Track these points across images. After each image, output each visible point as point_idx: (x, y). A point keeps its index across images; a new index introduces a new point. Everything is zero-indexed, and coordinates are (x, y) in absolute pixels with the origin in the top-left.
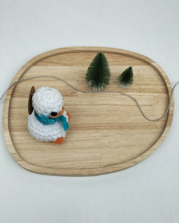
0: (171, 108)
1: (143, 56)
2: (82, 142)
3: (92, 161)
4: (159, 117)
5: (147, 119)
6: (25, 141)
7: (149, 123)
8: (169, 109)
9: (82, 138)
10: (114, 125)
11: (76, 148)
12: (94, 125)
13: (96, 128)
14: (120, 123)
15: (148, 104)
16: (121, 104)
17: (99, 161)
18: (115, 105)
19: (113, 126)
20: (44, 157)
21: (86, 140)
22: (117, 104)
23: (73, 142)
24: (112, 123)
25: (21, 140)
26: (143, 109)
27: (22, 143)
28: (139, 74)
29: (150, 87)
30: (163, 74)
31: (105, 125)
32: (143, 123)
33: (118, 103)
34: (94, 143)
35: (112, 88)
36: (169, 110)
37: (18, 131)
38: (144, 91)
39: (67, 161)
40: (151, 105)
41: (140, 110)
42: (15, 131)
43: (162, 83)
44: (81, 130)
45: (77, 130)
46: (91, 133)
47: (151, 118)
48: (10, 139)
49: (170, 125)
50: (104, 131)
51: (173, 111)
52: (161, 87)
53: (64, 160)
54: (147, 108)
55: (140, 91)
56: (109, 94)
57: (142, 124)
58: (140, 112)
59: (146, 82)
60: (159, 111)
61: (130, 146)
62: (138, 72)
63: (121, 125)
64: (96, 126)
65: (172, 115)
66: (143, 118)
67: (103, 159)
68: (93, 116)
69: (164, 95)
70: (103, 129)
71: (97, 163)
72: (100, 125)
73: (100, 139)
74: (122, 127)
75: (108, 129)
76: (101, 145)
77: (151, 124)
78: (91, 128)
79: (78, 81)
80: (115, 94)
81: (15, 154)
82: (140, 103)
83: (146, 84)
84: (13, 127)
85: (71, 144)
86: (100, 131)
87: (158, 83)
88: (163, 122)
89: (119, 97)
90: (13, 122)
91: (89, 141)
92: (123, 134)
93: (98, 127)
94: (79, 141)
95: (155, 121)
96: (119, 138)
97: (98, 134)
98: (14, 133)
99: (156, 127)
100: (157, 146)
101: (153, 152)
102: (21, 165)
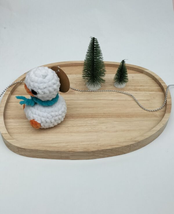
0: (168, 100)
1: (136, 66)
2: (78, 127)
3: (88, 143)
4: (158, 108)
5: (144, 109)
6: (19, 127)
7: (147, 113)
8: (166, 100)
9: (77, 124)
10: (111, 114)
11: (71, 132)
12: (91, 115)
13: (93, 116)
14: (117, 113)
15: (145, 99)
16: (118, 99)
17: (96, 143)
18: (112, 100)
20: (37, 139)
21: (82, 126)
23: (69, 127)
24: (109, 113)
25: (14, 126)
26: (140, 102)
28: (133, 79)
29: (145, 88)
30: (157, 77)
31: (102, 114)
32: (141, 113)
33: (114, 98)
34: (90, 128)
35: (109, 88)
36: (166, 102)
37: (13, 119)
38: (140, 90)
39: (61, 143)
40: (148, 100)
41: (138, 104)
42: (9, 119)
43: (157, 85)
44: (77, 118)
45: (72, 118)
46: (87, 121)
47: (149, 109)
48: (4, 122)
49: (170, 112)
50: (101, 119)
51: (171, 102)
52: (156, 87)
53: (58, 142)
54: (144, 102)
55: (136, 90)
56: (106, 93)
58: (138, 105)
59: (141, 84)
60: (157, 103)
61: (129, 131)
63: (119, 114)
65: (171, 104)
66: (141, 109)
67: (100, 141)
68: (89, 108)
69: (161, 93)
70: (100, 118)
71: (93, 144)
72: (96, 114)
73: (97, 125)
74: (119, 116)
75: (105, 117)
76: (97, 130)
77: (150, 114)
78: (87, 116)
79: (75, 84)
80: (112, 93)
81: (6, 134)
82: (137, 99)
83: (141, 86)
84: (9, 116)
85: (66, 129)
86: (96, 119)
87: (153, 85)
88: (161, 112)
89: (116, 94)
90: (9, 112)
91: (85, 127)
92: (121, 121)
93: (94, 116)
94: (74, 126)
95: (154, 111)
96: (117, 124)
97: (94, 121)
98: (8, 121)
99: (156, 116)
100: (158, 128)
101: (155, 133)
102: (11, 143)
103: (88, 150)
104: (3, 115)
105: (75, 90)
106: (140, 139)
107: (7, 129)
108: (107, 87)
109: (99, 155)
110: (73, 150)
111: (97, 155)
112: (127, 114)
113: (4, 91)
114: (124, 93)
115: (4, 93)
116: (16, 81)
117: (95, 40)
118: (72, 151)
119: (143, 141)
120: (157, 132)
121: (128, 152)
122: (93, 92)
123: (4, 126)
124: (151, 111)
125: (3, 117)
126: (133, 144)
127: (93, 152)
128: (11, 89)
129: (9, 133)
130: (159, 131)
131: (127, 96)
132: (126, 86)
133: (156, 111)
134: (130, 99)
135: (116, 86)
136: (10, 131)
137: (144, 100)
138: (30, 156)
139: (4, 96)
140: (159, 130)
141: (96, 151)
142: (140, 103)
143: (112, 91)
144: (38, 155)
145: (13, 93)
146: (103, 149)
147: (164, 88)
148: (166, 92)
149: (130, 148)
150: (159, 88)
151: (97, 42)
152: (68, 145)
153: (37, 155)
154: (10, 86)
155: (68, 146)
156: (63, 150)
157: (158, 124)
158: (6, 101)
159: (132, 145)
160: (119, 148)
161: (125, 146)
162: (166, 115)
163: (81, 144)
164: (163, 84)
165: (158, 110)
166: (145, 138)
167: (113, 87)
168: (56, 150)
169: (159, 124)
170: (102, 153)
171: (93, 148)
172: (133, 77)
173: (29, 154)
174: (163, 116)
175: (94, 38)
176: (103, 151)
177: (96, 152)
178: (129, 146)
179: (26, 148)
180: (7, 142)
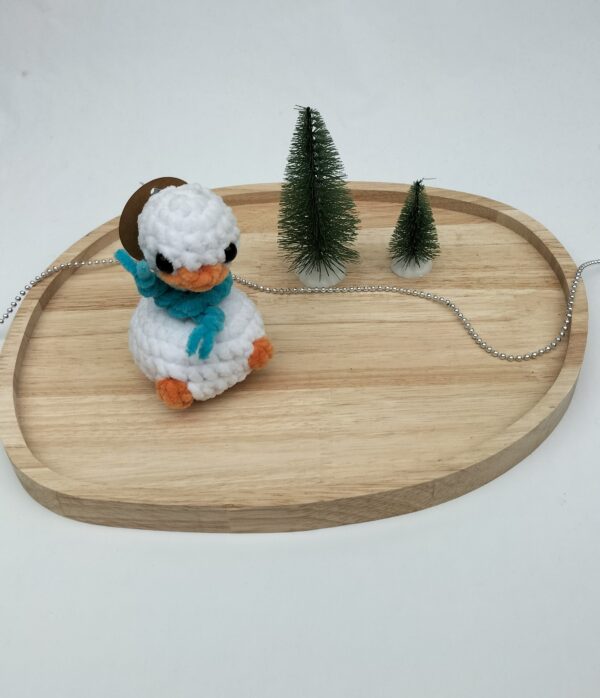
0: (576, 318)
1: (471, 196)
2: (260, 421)
3: (292, 475)
4: (540, 347)
5: (491, 353)
6: (63, 422)
7: (501, 366)
8: (570, 318)
9: (259, 409)
10: (373, 373)
11: (236, 439)
12: (306, 376)
13: (313, 382)
14: (397, 369)
15: (498, 315)
16: (402, 319)
17: (318, 476)
18: (382, 322)
19: (371, 376)
20: (121, 465)
21: (272, 417)
22: (389, 318)
23: (231, 422)
24: (368, 370)
25: (48, 419)
26: (477, 329)
27: (51, 426)
28: (461, 243)
29: (498, 274)
30: (541, 235)
31: (345, 374)
32: (479, 367)
33: (389, 316)
34: (301, 424)
35: (372, 279)
36: (569, 325)
37: (46, 394)
38: (480, 283)
39: (201, 476)
40: (506, 320)
41: (471, 334)
42: (34, 395)
43: (542, 262)
46: (293, 397)
47: (509, 352)
48: (13, 408)
49: (579, 361)
50: (340, 390)
51: (585, 325)
52: (538, 271)
53: (190, 472)
54: (492, 326)
55: (466, 284)
56: (361, 296)
57: (477, 370)
58: (469, 337)
59: (486, 263)
60: (538, 330)
61: (433, 430)
62: (458, 239)
63: (401, 372)
64: (311, 379)
65: (585, 334)
66: (479, 352)
67: (330, 468)
68: (302, 351)
69: (555, 293)
70: (338, 386)
71: (307, 480)
72: (324, 375)
73: (325, 412)
74: (401, 378)
75: (353, 385)
76: (325, 429)
77: (508, 369)
78: (293, 382)
79: (259, 267)
80: (381, 296)
81: (19, 447)
82: (467, 315)
83: (486, 267)
84: (33, 386)
85: (221, 428)
86: (324, 392)
87: (528, 262)
88: (551, 361)
89: (395, 301)
90: (35, 371)
91: (286, 419)
92: (406, 398)
93: (318, 379)
94: (247, 418)
95: (524, 359)
96: (395, 408)
97: (317, 399)
98: (29, 401)
99: (529, 377)
100: (533, 420)
101: (519, 437)
102: (35, 479)
103: (288, 501)
104: (11, 383)
105: (257, 288)
106: (466, 460)
107: (23, 429)
108: (367, 276)
109: (328, 518)
110: (236, 504)
111: (317, 517)
112: (430, 372)
113: (20, 299)
114: (424, 297)
115: (19, 303)
116: (57, 261)
117: (312, 115)
118: (233, 506)
119: (476, 468)
120: (527, 436)
121: (428, 504)
122: (317, 296)
123: (15, 419)
124: (516, 359)
125: (11, 388)
126: (440, 480)
127: (305, 508)
128: (41, 290)
129: (29, 443)
130: (535, 430)
131: (435, 306)
132: (434, 269)
133: (532, 357)
134: (444, 315)
135: (399, 271)
136: (35, 436)
137: (492, 320)
138: (101, 521)
139: (16, 316)
140: (538, 427)
141: (315, 504)
142: (476, 331)
143: (385, 290)
144: (125, 517)
145: (47, 303)
146: (340, 496)
147: (566, 275)
148: (570, 288)
149: (431, 490)
150: (549, 273)
151: (320, 124)
152: (223, 485)
153: (121, 517)
154: (39, 281)
155: (224, 489)
156: (206, 500)
157: (533, 406)
158: (22, 335)
159: (437, 484)
160: (393, 493)
161: (415, 487)
162: (565, 372)
163: (267, 478)
164: (561, 262)
165: (539, 354)
166: (484, 458)
167: (389, 276)
168: (182, 501)
169: (539, 404)
170: (336, 509)
171: (306, 493)
172: (459, 237)
173: (94, 516)
174: (554, 376)
175: (308, 109)
176: (338, 503)
177: (314, 508)
178: (427, 487)
179: (84, 495)
180: (23, 475)
